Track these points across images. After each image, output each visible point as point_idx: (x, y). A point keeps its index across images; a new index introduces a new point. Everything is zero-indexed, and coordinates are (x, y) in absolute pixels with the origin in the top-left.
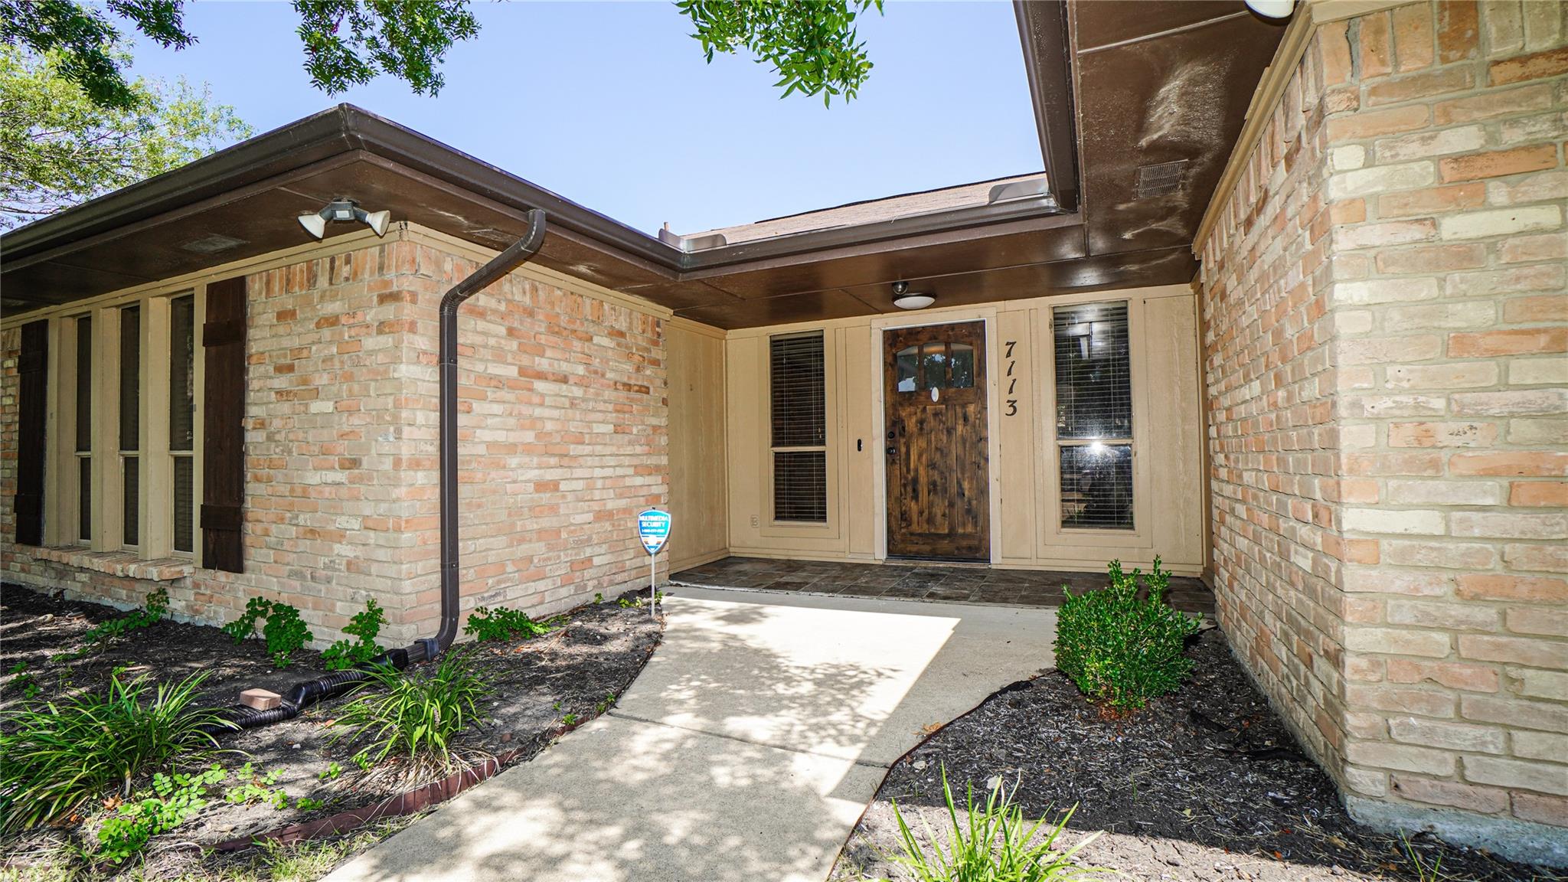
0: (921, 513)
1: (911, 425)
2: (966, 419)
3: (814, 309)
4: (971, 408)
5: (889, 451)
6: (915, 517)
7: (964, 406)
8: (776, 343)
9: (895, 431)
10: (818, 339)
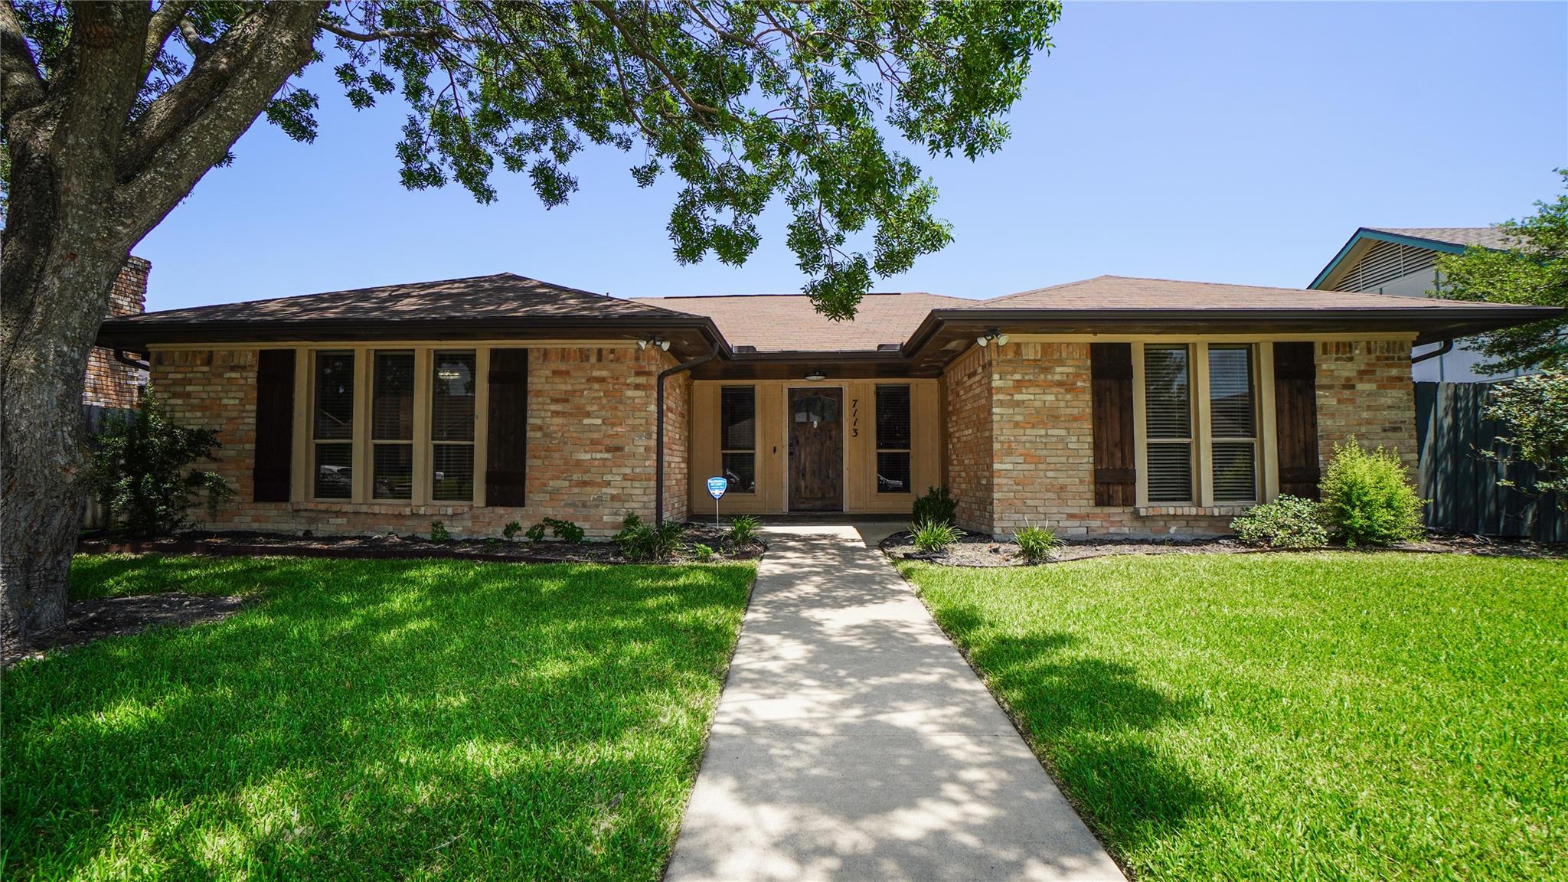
0: (806, 487)
1: (802, 440)
2: (831, 437)
3: (752, 375)
4: (833, 432)
5: (791, 454)
6: (803, 489)
7: (830, 431)
8: (724, 389)
9: (794, 443)
10: (752, 389)
